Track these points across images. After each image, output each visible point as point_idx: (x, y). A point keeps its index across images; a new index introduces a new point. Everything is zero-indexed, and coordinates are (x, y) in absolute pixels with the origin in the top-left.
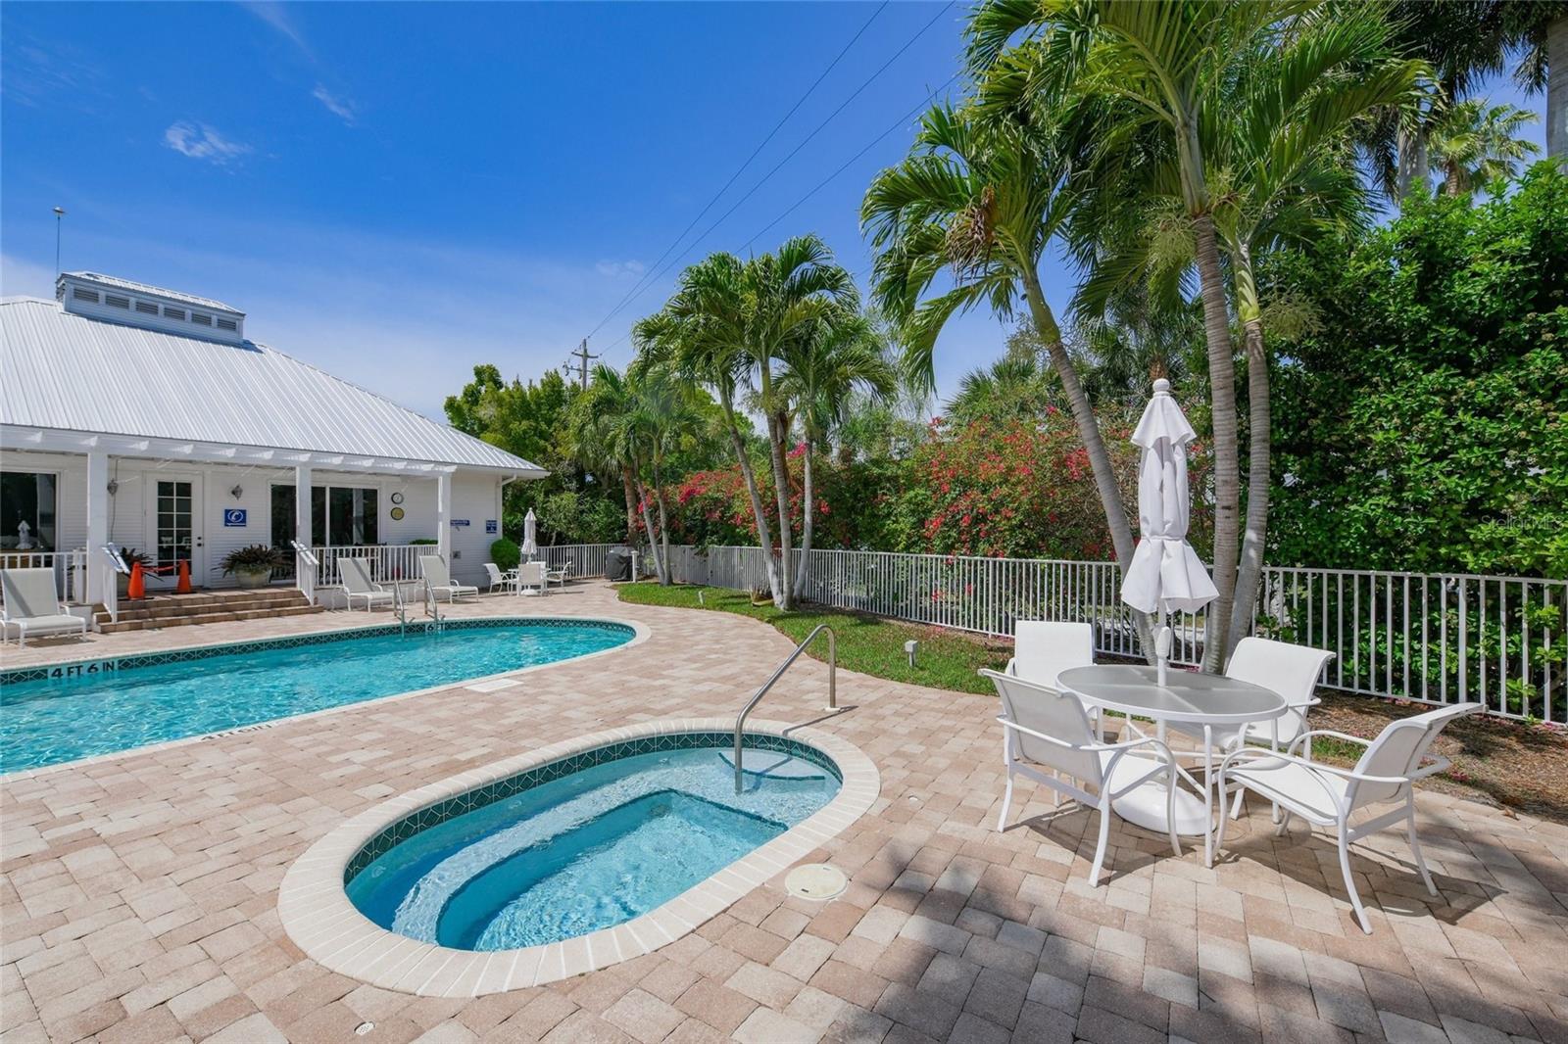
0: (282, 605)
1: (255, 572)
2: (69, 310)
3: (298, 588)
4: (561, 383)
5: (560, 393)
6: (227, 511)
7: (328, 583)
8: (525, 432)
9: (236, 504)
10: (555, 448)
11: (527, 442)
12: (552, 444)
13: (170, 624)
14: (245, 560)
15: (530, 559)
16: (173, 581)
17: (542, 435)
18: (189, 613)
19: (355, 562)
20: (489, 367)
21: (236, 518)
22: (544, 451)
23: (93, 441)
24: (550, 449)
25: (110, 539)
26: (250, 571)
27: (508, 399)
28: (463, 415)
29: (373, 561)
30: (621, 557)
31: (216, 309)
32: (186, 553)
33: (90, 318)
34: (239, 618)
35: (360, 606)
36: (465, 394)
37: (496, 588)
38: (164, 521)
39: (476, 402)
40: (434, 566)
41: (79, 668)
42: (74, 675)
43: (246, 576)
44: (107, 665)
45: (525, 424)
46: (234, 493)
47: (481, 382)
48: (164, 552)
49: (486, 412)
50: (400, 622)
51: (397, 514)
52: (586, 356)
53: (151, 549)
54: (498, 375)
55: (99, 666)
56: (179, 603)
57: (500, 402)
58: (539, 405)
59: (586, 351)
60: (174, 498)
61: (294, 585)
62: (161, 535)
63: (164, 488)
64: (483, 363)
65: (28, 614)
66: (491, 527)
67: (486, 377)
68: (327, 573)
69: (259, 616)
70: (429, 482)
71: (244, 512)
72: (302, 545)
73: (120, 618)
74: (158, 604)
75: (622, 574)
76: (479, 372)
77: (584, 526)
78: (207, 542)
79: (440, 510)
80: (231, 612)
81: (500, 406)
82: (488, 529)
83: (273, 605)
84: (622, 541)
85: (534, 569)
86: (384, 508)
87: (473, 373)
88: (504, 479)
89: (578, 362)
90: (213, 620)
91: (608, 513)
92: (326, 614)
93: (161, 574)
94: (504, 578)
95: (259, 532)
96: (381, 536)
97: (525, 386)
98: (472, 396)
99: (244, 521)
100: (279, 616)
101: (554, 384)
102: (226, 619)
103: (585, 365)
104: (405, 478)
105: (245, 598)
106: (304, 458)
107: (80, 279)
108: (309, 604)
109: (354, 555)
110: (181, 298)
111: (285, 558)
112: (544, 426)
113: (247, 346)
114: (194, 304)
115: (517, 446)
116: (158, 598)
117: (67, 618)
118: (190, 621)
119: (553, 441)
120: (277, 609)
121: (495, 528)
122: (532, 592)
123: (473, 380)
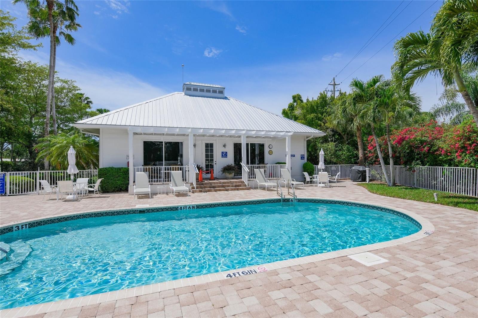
0: (238, 186)
1: (230, 173)
2: (185, 94)
3: (242, 180)
4: (326, 96)
5: (325, 101)
6: (222, 152)
7: (251, 178)
8: (312, 118)
9: (224, 150)
10: (325, 124)
11: (313, 122)
12: (323, 122)
13: (209, 191)
14: (227, 169)
15: (322, 171)
16: (209, 176)
17: (319, 119)
18: (214, 187)
19: (260, 171)
20: (297, 95)
21: (225, 155)
22: (320, 125)
23: (190, 130)
24: (323, 124)
25: (194, 162)
26: (229, 173)
27: (306, 106)
28: (289, 114)
29: (265, 170)
30: (359, 171)
31: (218, 88)
32: (212, 166)
33: (190, 96)
34: (227, 190)
35: (263, 188)
36: (289, 107)
37: (308, 183)
38: (207, 156)
39: (293, 109)
40: (286, 172)
41: (186, 207)
42: (185, 209)
43: (228, 175)
44: (193, 207)
45: (313, 115)
46: (224, 146)
47: (295, 101)
48: (207, 166)
49: (298, 112)
50: (281, 198)
51: (270, 153)
52: (335, 85)
53: (204, 166)
54: (301, 98)
55: (191, 207)
56: (211, 184)
57: (302, 108)
58: (317, 107)
59: (334, 83)
60: (209, 147)
61: (241, 178)
62: (206, 160)
63: (207, 145)
64: (295, 94)
65: (176, 186)
66: (302, 157)
67: (296, 99)
68: (252, 174)
69: (232, 190)
70: (283, 139)
71: (227, 152)
72: (243, 164)
73: (197, 188)
74: (206, 184)
75: (359, 178)
76: (294, 98)
77: (337, 157)
78: (217, 163)
79: (287, 150)
80: (224, 188)
81: (303, 109)
82: (301, 158)
83: (236, 186)
84: (356, 163)
85: (322, 176)
86: (266, 150)
87: (292, 98)
88: (307, 138)
89: (331, 88)
90: (220, 190)
91: (348, 150)
92: (252, 191)
93: (207, 173)
94: (311, 179)
95: (230, 160)
96: (266, 161)
97: (310, 100)
98: (291, 107)
99: (227, 156)
100: (238, 190)
101: (323, 98)
102: (223, 190)
103: (334, 88)
104: (274, 138)
105: (228, 183)
106: (244, 132)
107: (187, 84)
108: (246, 186)
109: (259, 168)
110: (209, 86)
111: (238, 169)
112: (320, 115)
113: (226, 98)
114: (212, 87)
115: (310, 124)
116: (206, 182)
117: (184, 188)
118: (214, 190)
119: (324, 121)
120: (237, 187)
121: (304, 158)
122: (323, 185)
123: (291, 101)
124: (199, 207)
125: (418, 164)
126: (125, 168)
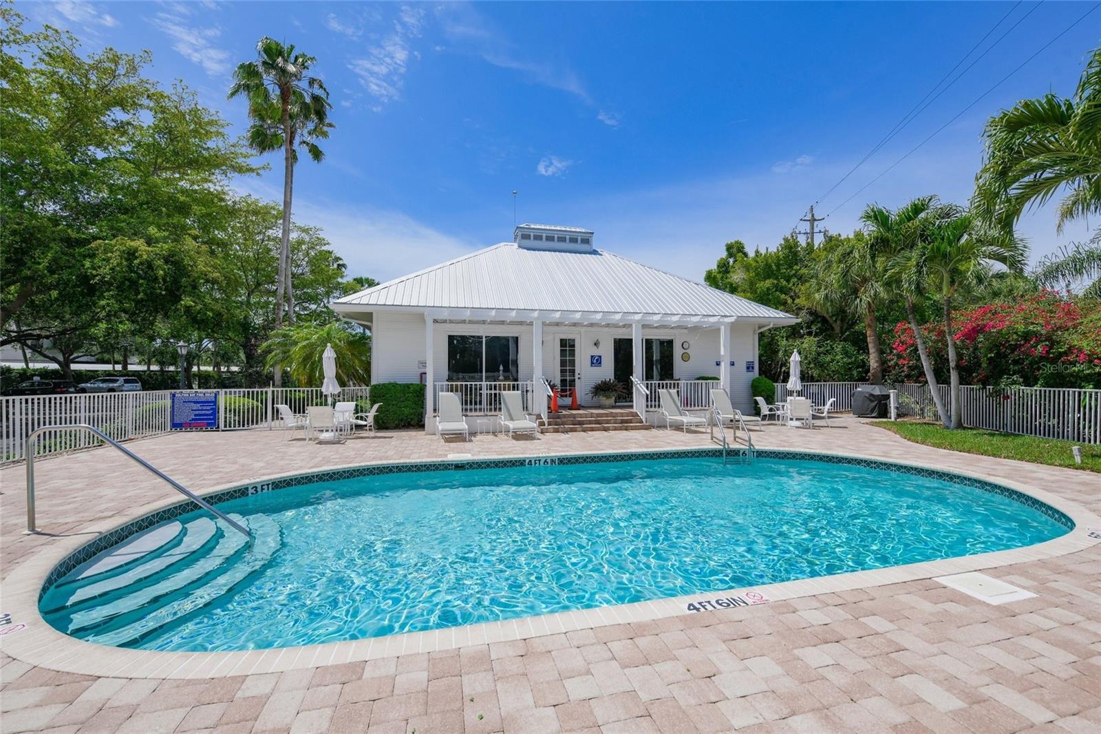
0: (627, 421)
1: (608, 397)
2: (520, 247)
3: (634, 410)
4: (796, 244)
5: (795, 254)
6: (592, 357)
7: (651, 406)
8: (768, 289)
9: (596, 352)
10: (794, 300)
11: (770, 297)
12: (791, 297)
13: (572, 430)
14: (601, 389)
15: (795, 394)
16: (568, 401)
17: (783, 290)
18: (581, 423)
19: (669, 392)
20: (737, 242)
21: (596, 361)
22: (785, 303)
23: (536, 314)
24: (790, 301)
25: (543, 374)
26: (606, 396)
27: (754, 264)
28: (719, 279)
29: (678, 392)
30: (872, 395)
31: (580, 232)
32: (573, 382)
33: (528, 249)
34: (606, 429)
35: (678, 427)
36: (718, 266)
37: (764, 417)
38: (563, 363)
39: (727, 272)
40: (720, 396)
41: (540, 460)
42: (537, 465)
43: (603, 400)
44: (553, 461)
45: (768, 283)
46: (595, 344)
47: (730, 255)
48: (563, 382)
49: (737, 277)
50: (721, 447)
51: (685, 358)
52: (813, 220)
53: (557, 382)
54: (743, 248)
55: (549, 461)
56: (574, 416)
57: (747, 268)
58: (778, 265)
59: (813, 216)
60: (567, 347)
61: (632, 407)
62: (562, 371)
63: (563, 343)
64: (732, 240)
65: (512, 419)
66: (750, 367)
67: (735, 250)
68: (653, 400)
69: (616, 429)
70: (714, 331)
71: (600, 357)
72: (637, 378)
73: (549, 424)
74: (565, 416)
75: (872, 411)
76: (729, 247)
77: (822, 366)
78: (582, 376)
79: (722, 352)
80: (600, 425)
81: (748, 270)
82: (748, 368)
83: (623, 422)
84: (863, 379)
85: (795, 405)
86: (678, 352)
87: (725, 248)
88: (760, 328)
89: (805, 227)
90: (592, 430)
91: (846, 353)
92: (654, 432)
93: (562, 396)
94: (771, 410)
95: (607, 371)
96: (676, 374)
97: (763, 252)
98: (724, 268)
99: (600, 363)
100: (626, 430)
101: (790, 247)
102: (598, 429)
103: (812, 228)
104: (695, 329)
105: (607, 415)
106: (638, 317)
107: (524, 228)
108: (642, 422)
109: (667, 388)
110: (564, 229)
111: (624, 388)
112: (784, 283)
113: (595, 252)
114: (570, 231)
115: (763, 299)
116: (564, 412)
117: (527, 423)
118: (581, 429)
119: (792, 294)
120: (626, 424)
121: (753, 368)
122: (798, 423)
123: (724, 254)
124: (563, 461)
125: (1014, 383)
126: (418, 385)
